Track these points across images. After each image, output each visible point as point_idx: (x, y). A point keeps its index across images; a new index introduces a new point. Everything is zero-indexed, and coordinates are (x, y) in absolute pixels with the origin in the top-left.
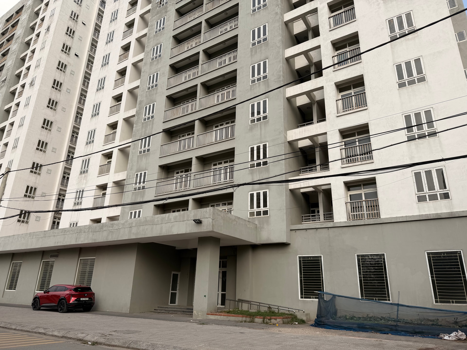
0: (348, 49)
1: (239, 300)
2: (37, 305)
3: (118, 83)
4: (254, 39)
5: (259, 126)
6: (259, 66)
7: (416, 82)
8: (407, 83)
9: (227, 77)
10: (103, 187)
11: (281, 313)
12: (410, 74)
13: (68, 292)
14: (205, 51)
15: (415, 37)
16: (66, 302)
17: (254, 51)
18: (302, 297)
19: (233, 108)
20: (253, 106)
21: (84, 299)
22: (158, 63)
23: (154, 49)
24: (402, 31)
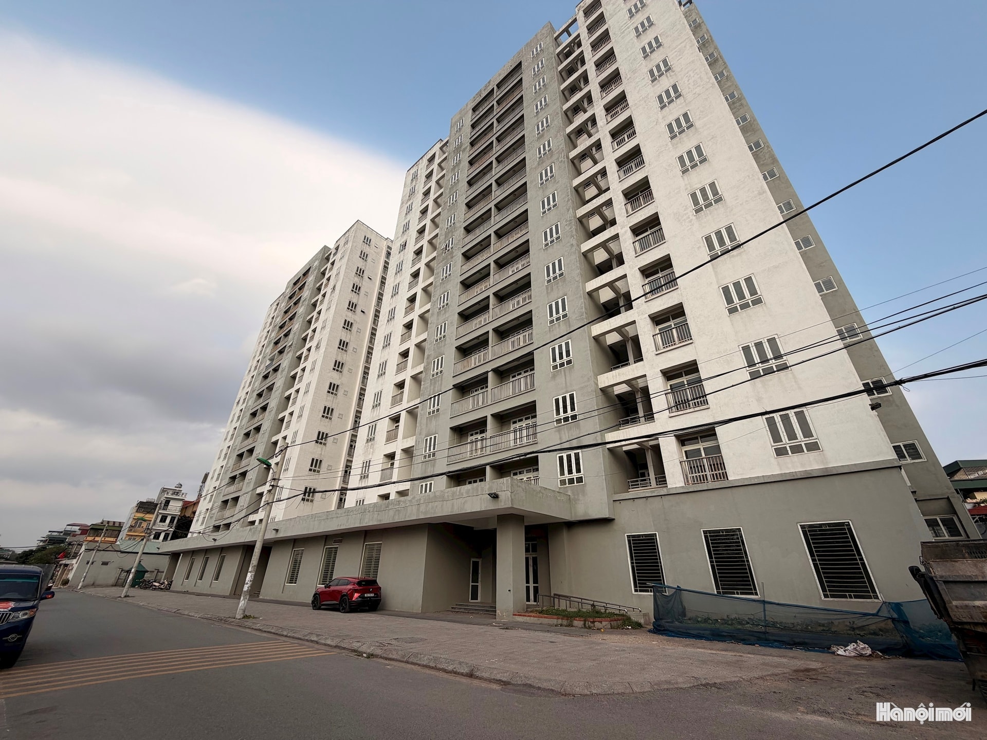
0: (660, 275)
1: (555, 594)
2: (317, 603)
3: (405, 338)
4: (548, 275)
5: (563, 372)
6: (557, 304)
7: (751, 304)
8: (738, 307)
9: (522, 320)
10: (391, 456)
11: (609, 613)
12: (741, 296)
13: (350, 587)
14: (495, 294)
15: (740, 253)
16: (349, 599)
17: (549, 288)
18: (636, 591)
19: (531, 354)
20: (554, 349)
21: (369, 595)
22: (445, 312)
23: (441, 297)
24: (724, 248)
